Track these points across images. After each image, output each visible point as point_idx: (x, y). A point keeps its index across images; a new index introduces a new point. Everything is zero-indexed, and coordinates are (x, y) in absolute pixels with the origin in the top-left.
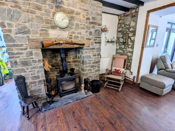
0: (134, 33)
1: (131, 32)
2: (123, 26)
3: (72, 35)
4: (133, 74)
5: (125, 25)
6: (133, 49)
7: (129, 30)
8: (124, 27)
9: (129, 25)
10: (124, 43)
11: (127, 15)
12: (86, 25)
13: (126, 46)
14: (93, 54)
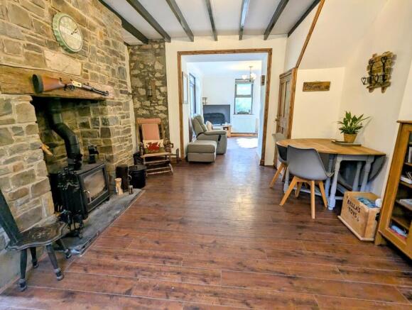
0: (164, 81)
1: (158, 79)
2: (142, 66)
3: (87, 71)
4: (174, 145)
5: (145, 66)
6: (167, 107)
7: (154, 75)
8: (143, 69)
9: (153, 66)
10: (149, 97)
11: (146, 50)
12: (106, 53)
13: (154, 103)
14: (120, 113)
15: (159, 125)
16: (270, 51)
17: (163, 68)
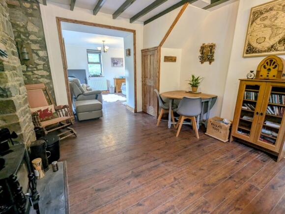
0: (42, 44)
1: (35, 42)
6: (50, 72)
7: (27, 37)
9: (25, 27)
11: (13, 7)
13: (32, 68)
14: (18, 81)
15: (45, 90)
16: (134, 32)
17: (39, 31)
